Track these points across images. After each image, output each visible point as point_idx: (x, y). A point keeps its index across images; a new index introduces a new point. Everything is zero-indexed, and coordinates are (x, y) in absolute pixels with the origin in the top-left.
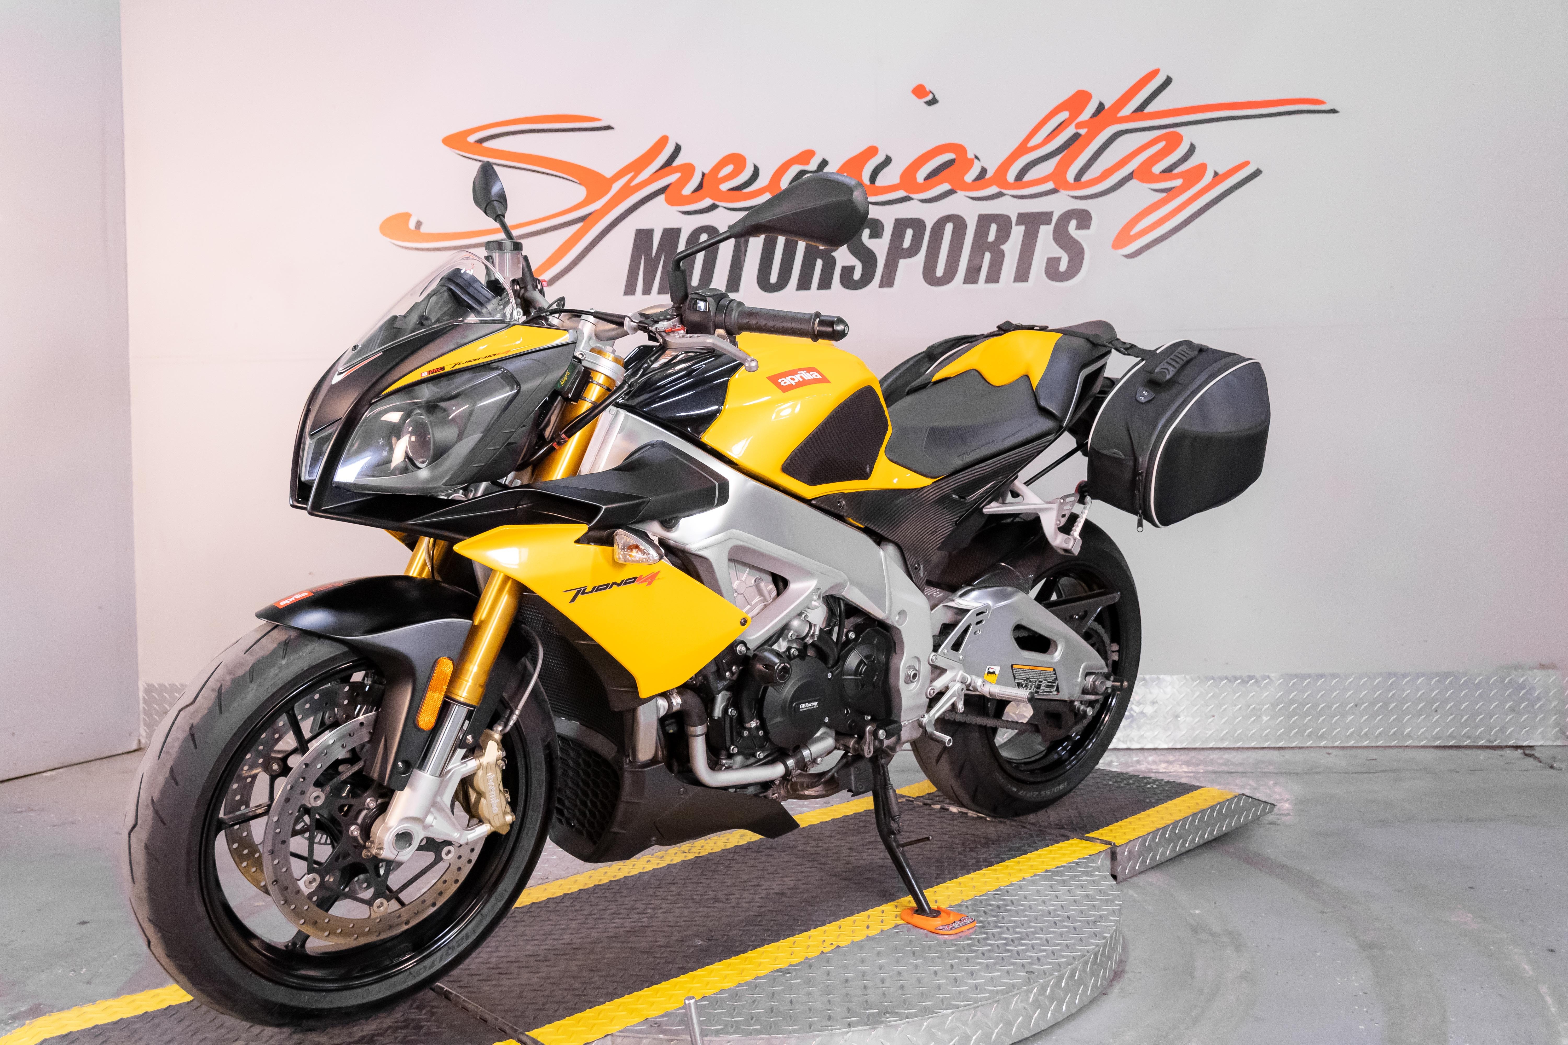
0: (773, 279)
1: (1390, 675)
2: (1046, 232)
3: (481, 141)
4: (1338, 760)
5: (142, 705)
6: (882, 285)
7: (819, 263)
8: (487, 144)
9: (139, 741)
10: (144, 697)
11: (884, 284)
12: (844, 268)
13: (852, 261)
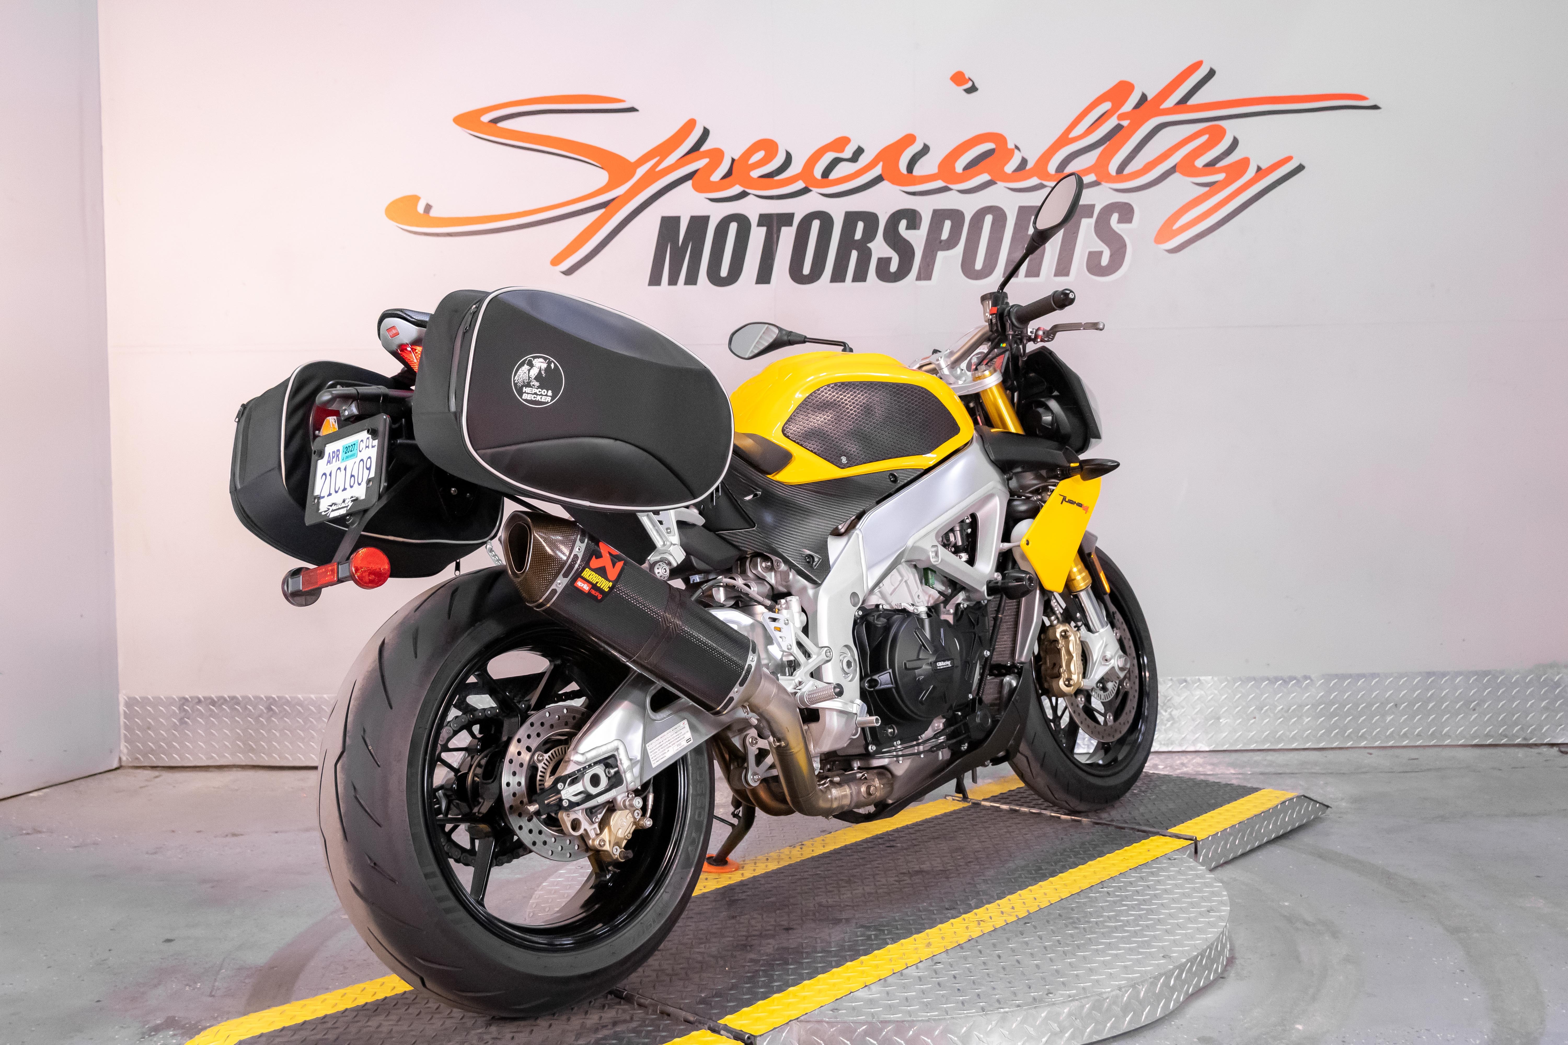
0: (806, 270)
1: (1429, 674)
2: (1087, 225)
3: (495, 121)
4: (1378, 759)
5: (122, 720)
6: (919, 278)
7: (854, 254)
8: (502, 125)
9: (120, 759)
10: (125, 712)
11: (922, 276)
12: (880, 260)
13: (888, 252)
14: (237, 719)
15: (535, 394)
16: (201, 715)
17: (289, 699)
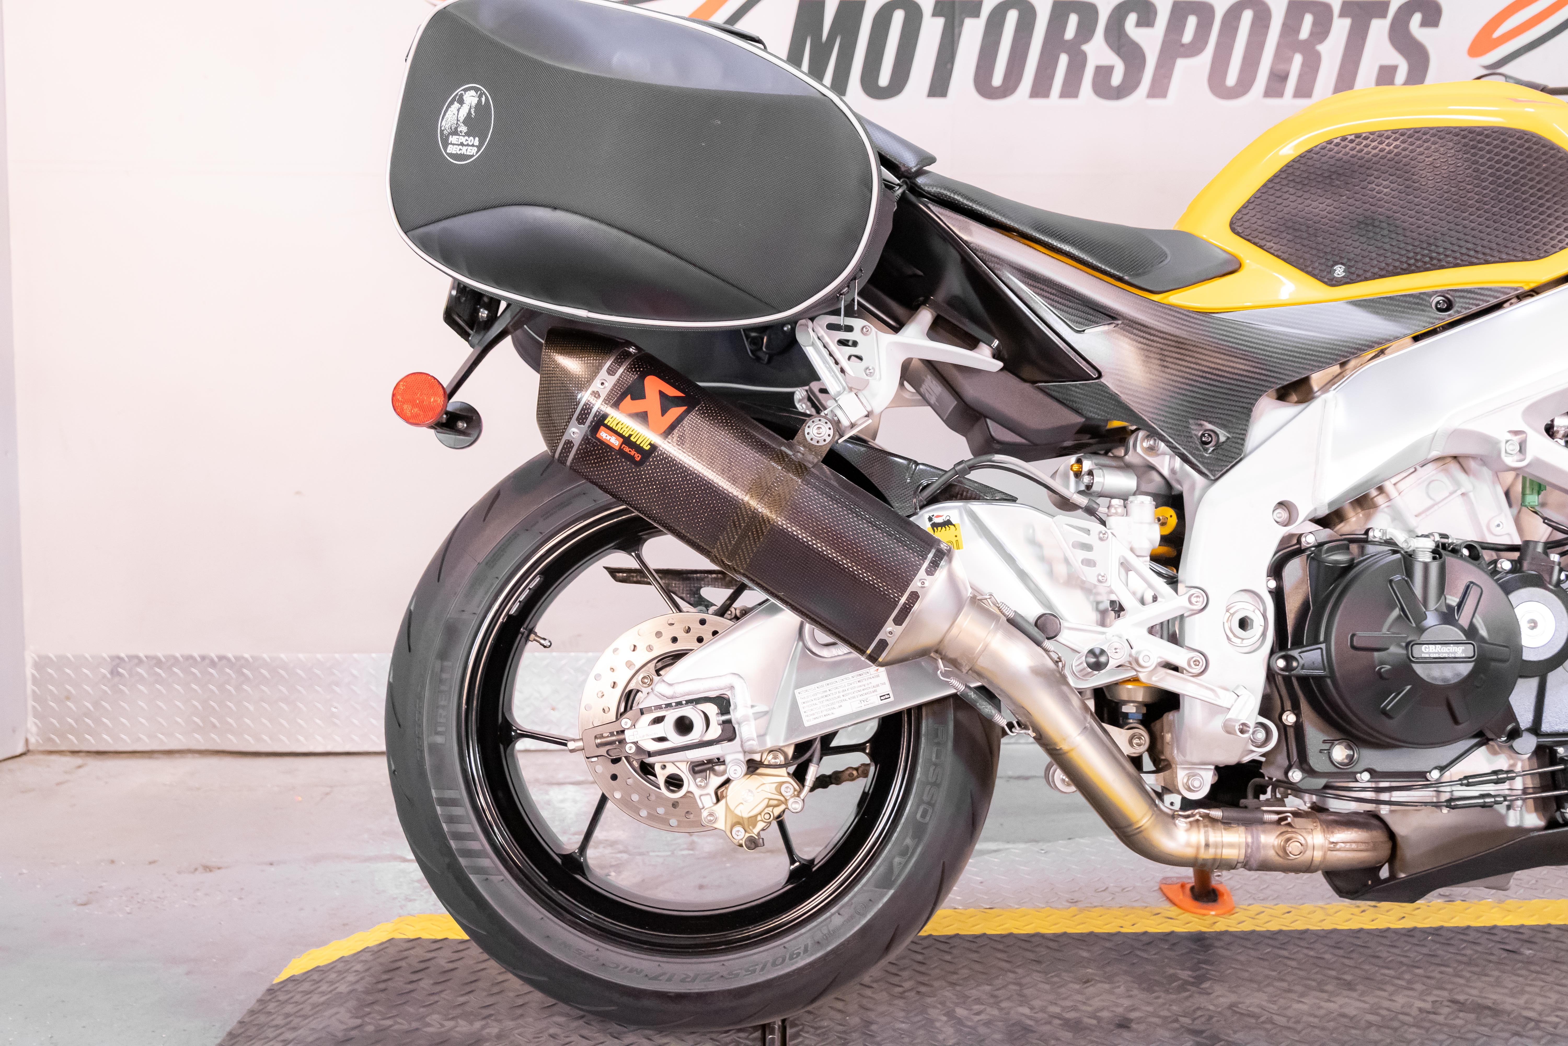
0: (997, 80)
2: (1379, 28)
5: (29, 686)
6: (1150, 95)
7: (1064, 60)
9: (27, 741)
10: (34, 676)
11: (1154, 92)
12: (1099, 69)
13: (1109, 58)
14: (194, 686)
15: (462, 144)
16: (142, 679)
17: (268, 660)
